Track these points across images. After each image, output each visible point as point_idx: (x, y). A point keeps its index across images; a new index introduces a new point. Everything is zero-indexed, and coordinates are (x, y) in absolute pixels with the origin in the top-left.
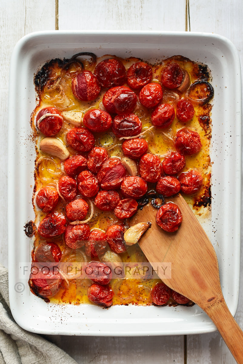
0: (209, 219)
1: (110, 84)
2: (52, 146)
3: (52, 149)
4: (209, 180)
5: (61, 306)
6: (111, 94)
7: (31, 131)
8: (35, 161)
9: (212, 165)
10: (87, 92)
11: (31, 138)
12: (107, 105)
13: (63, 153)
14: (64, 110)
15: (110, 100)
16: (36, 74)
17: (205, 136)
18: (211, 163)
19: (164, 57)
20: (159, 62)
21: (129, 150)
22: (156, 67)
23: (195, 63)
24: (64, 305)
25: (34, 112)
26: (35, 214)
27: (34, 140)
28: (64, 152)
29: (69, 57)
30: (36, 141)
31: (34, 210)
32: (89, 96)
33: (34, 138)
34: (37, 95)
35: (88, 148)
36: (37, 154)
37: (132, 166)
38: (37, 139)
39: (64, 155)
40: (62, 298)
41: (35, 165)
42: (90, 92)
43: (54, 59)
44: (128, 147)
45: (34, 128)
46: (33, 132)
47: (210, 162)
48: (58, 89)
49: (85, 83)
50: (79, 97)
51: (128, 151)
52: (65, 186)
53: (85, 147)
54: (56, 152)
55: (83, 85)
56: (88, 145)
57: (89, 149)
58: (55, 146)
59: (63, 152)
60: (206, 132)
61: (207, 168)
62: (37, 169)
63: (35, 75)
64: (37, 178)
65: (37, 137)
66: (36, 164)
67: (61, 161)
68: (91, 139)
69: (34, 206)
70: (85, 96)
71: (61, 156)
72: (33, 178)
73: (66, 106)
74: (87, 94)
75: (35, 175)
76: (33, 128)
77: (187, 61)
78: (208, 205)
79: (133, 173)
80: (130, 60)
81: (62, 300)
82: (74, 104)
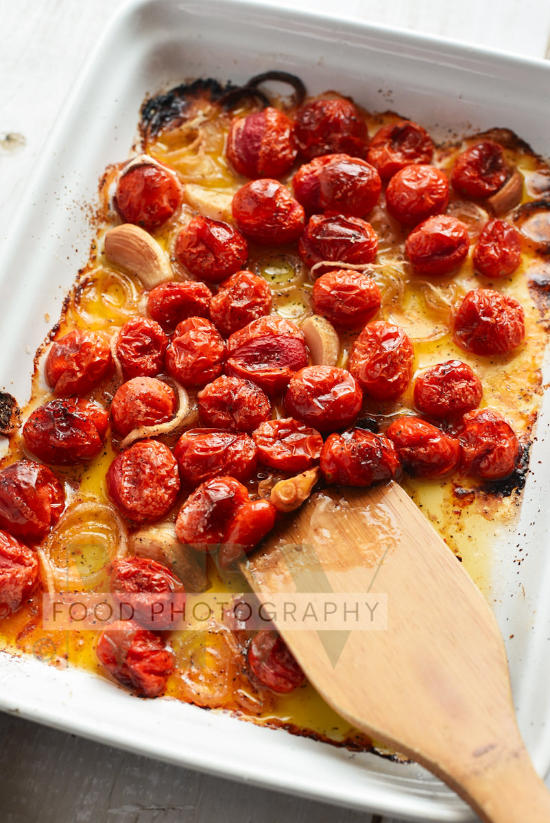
0: (510, 527)
1: (323, 147)
2: (134, 239)
3: (134, 247)
4: (528, 428)
5: (9, 656)
6: (319, 163)
7: (96, 201)
8: (81, 272)
9: (545, 391)
10: (262, 143)
11: (90, 215)
12: (302, 180)
13: (155, 267)
14: (192, 182)
15: (313, 172)
16: (152, 95)
17: (537, 322)
18: (542, 386)
19: (470, 127)
20: (454, 141)
21: (328, 289)
22: (444, 150)
23: (543, 161)
24: (19, 656)
25: (117, 166)
26: (32, 392)
27: (94, 224)
28: (161, 264)
29: (241, 81)
30: (99, 231)
31: (33, 381)
32: (264, 152)
33: (96, 221)
34: (139, 139)
35: (224, 261)
36: (90, 259)
37: (326, 335)
38: (103, 226)
39: (158, 272)
40: (20, 636)
41: (75, 278)
42: (269, 144)
43: (205, 78)
44: (328, 284)
45: (106, 200)
46: (101, 206)
47: (540, 384)
48: (191, 137)
49: (262, 124)
50: (238, 157)
51: (325, 291)
52: (134, 335)
53: (217, 260)
54: (140, 257)
55: (257, 127)
56: (227, 256)
57: (227, 266)
58: (141, 241)
59: (158, 262)
60: (543, 315)
61: (528, 397)
62: (77, 290)
63: (149, 98)
64: (69, 311)
65: (104, 223)
66: (78, 278)
67: (146, 287)
68: (238, 243)
69: (36, 369)
70: (254, 153)
71: (150, 274)
72: (60, 306)
73: (200, 173)
74: (259, 148)
75: (67, 301)
76: (103, 197)
77: (525, 151)
78: (514, 491)
79: (324, 356)
80: (385, 119)
81: (17, 643)
82: (220, 176)
